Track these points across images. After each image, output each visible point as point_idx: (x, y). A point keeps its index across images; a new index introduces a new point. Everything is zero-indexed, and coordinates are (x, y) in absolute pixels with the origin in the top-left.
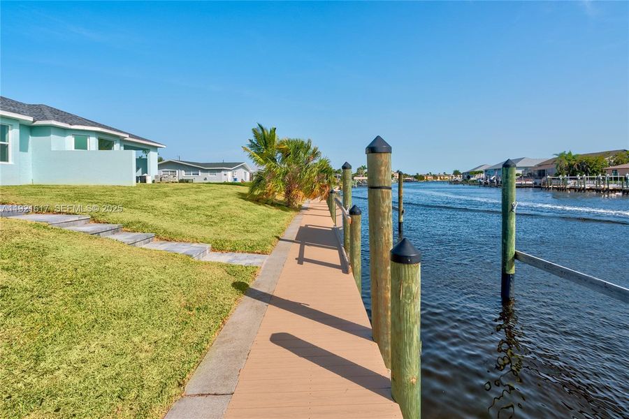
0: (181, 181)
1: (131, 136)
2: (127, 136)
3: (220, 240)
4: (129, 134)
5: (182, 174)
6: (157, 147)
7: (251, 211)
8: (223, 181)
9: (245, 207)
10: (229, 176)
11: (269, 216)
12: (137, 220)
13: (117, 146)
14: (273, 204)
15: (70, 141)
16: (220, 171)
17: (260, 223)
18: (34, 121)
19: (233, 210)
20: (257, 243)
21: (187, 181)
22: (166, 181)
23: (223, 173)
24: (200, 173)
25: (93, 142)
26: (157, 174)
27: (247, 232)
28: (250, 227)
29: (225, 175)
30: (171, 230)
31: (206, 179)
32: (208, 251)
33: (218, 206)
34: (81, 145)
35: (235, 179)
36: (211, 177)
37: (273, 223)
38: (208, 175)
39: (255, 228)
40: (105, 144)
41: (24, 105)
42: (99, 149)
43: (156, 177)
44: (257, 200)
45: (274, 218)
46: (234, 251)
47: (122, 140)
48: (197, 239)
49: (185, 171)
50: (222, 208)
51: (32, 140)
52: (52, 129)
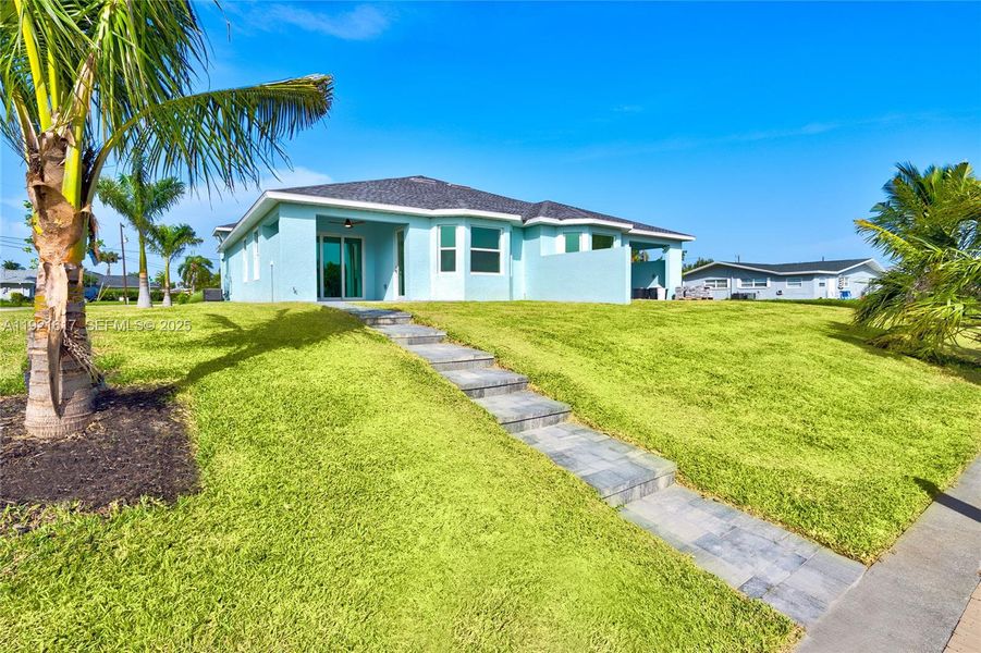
0: (735, 297)
1: (637, 226)
2: (631, 226)
3: (709, 457)
4: (634, 223)
5: (737, 285)
6: (681, 241)
7: (850, 374)
8: (816, 297)
9: (836, 361)
10: (830, 288)
11: (912, 396)
12: (557, 372)
13: (617, 243)
14: (936, 359)
15: (560, 241)
16: (810, 277)
17: (868, 418)
18: (524, 221)
19: (794, 369)
20: (829, 499)
21: (745, 297)
22: (693, 296)
23: (817, 281)
24: (769, 282)
25: (586, 240)
26: (680, 285)
27: (811, 442)
28: (828, 429)
29: (822, 284)
30: (606, 403)
31: (780, 293)
32: (662, 482)
33: (759, 353)
34: (572, 247)
35: (845, 294)
36: (790, 290)
37: (922, 423)
38: (785, 286)
39: (845, 434)
40: (602, 241)
41: (530, 204)
42: (593, 249)
43: (678, 289)
44: (882, 345)
45: (927, 406)
46: (741, 501)
47: (624, 234)
48: (649, 438)
49: (743, 280)
50: (767, 358)
51: (526, 244)
52: (542, 230)
